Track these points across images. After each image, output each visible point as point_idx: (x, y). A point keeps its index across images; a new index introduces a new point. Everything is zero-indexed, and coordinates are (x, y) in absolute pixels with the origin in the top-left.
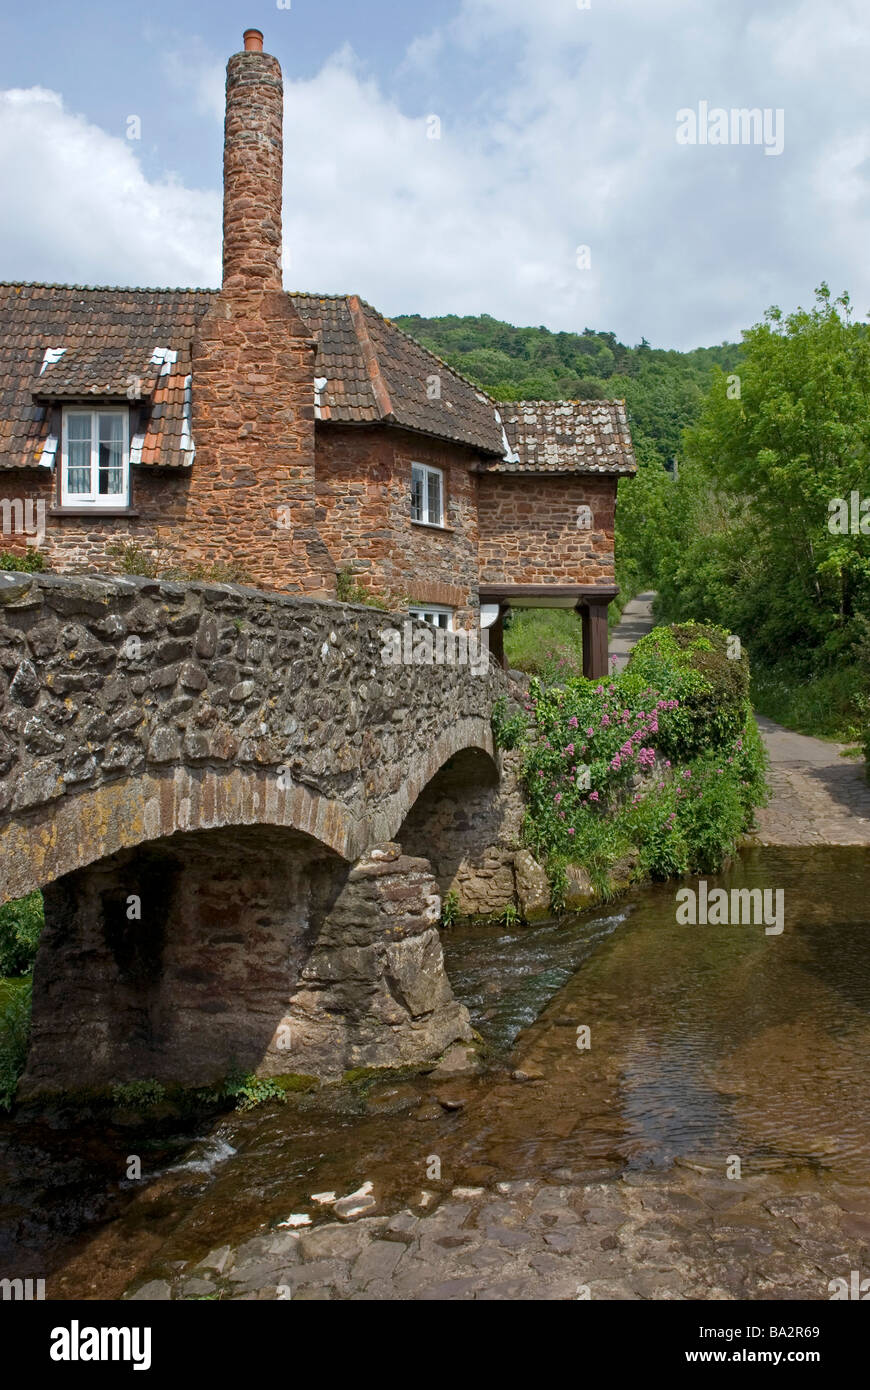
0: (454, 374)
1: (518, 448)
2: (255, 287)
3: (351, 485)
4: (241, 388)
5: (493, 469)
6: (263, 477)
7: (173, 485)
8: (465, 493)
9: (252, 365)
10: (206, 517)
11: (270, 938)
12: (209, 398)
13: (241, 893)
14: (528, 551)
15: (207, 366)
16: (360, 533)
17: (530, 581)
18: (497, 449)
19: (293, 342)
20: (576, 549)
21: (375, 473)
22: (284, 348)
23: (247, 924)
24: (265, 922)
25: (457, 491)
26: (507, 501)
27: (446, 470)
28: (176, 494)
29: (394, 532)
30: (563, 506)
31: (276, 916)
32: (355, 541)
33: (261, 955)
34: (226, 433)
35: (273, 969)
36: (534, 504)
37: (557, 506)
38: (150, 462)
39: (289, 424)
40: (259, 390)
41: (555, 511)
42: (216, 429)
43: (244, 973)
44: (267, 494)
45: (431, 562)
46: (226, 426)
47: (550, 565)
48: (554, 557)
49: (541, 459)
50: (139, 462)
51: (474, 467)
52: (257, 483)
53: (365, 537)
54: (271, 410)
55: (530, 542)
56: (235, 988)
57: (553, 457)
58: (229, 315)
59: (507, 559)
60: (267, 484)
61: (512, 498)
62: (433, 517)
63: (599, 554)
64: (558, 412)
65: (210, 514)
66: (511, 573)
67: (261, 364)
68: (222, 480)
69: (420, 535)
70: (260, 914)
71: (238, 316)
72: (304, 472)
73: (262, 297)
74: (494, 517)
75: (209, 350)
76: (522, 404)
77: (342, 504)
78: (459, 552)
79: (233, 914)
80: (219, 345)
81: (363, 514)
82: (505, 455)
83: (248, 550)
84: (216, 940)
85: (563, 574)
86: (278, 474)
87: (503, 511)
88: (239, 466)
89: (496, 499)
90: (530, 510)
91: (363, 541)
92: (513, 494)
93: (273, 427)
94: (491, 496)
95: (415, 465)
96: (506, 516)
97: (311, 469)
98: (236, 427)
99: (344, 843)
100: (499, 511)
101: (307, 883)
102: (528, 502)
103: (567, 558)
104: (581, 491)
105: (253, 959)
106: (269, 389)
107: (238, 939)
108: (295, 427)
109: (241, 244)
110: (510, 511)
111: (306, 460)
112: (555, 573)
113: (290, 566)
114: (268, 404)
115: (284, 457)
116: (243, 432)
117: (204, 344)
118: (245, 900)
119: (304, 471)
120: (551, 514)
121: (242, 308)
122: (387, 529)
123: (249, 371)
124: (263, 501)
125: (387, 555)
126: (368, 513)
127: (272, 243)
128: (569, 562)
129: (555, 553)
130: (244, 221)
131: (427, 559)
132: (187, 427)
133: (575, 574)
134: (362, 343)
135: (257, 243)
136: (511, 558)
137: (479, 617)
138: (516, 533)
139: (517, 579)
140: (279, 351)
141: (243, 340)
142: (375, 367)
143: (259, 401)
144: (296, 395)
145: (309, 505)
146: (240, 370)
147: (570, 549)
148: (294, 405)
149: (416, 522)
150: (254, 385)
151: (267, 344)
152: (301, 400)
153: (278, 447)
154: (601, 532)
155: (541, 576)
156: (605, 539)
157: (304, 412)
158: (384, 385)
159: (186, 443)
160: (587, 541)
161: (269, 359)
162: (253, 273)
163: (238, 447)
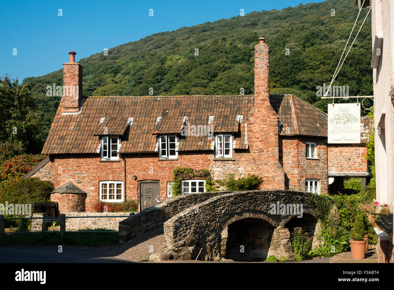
2: (263, 104)
3: (289, 150)
4: (260, 129)
6: (265, 150)
8: (323, 148)
9: (262, 123)
10: (251, 160)
11: (262, 238)
12: (251, 131)
14: (342, 163)
15: (251, 124)
16: (291, 162)
17: (343, 171)
19: (273, 117)
20: (356, 163)
21: (295, 147)
24: (262, 236)
25: (321, 148)
26: (336, 150)
27: (317, 143)
29: (300, 162)
30: (352, 151)
31: (264, 235)
32: (290, 164)
34: (256, 140)
35: (263, 243)
36: (344, 150)
37: (350, 151)
38: (238, 148)
40: (264, 129)
41: (350, 152)
42: (254, 139)
44: (267, 154)
46: (256, 138)
47: (348, 167)
48: (349, 165)
50: (235, 148)
52: (264, 152)
54: (267, 134)
55: (343, 161)
56: (257, 246)
58: (256, 111)
59: (335, 166)
60: (266, 152)
62: (312, 156)
63: (363, 164)
65: (252, 159)
66: (337, 169)
67: (265, 123)
68: (255, 151)
69: (308, 161)
70: (261, 235)
71: (258, 111)
73: (265, 106)
74: (332, 154)
75: (252, 120)
77: (286, 155)
78: (321, 164)
79: (257, 235)
80: (254, 119)
81: (292, 157)
83: (262, 168)
84: (254, 239)
85: (352, 169)
86: (269, 149)
87: (335, 153)
88: (259, 148)
89: (333, 149)
90: (343, 152)
91: (292, 164)
92: (338, 148)
93: (268, 138)
94: (331, 148)
95: (307, 143)
96: (336, 154)
97: (278, 148)
98: (258, 138)
99: (274, 224)
100: (334, 152)
102: (342, 150)
103: (354, 165)
105: (260, 242)
106: (267, 129)
107: (257, 238)
108: (273, 138)
109: (259, 94)
110: (337, 152)
111: (276, 146)
112: (351, 169)
113: (272, 172)
114: (266, 132)
115: (271, 146)
116: (260, 139)
117: (251, 118)
118: (259, 233)
119: (276, 148)
120: (349, 153)
121: (259, 109)
122: (298, 161)
123: (262, 124)
124: (266, 156)
125: (298, 167)
126: (294, 157)
127: (267, 92)
128: (354, 166)
129: (350, 164)
130: (260, 87)
131: (311, 167)
132: (246, 138)
133: (356, 169)
134: (292, 111)
135: (263, 93)
136: (337, 166)
137: (328, 181)
138: (338, 158)
139: (339, 171)
140: (269, 119)
141: (260, 117)
142: (295, 119)
143: (264, 132)
144: (274, 130)
145: (277, 157)
146: (259, 124)
147: (354, 163)
148: (273, 133)
149: (307, 158)
150: (263, 128)
151: (266, 118)
152: (275, 131)
153: (269, 143)
154: (363, 158)
155: (346, 170)
156: (365, 160)
157: (276, 134)
158: (298, 124)
159: (246, 142)
160: (359, 160)
161: (267, 122)
162: (262, 100)
163: (259, 143)
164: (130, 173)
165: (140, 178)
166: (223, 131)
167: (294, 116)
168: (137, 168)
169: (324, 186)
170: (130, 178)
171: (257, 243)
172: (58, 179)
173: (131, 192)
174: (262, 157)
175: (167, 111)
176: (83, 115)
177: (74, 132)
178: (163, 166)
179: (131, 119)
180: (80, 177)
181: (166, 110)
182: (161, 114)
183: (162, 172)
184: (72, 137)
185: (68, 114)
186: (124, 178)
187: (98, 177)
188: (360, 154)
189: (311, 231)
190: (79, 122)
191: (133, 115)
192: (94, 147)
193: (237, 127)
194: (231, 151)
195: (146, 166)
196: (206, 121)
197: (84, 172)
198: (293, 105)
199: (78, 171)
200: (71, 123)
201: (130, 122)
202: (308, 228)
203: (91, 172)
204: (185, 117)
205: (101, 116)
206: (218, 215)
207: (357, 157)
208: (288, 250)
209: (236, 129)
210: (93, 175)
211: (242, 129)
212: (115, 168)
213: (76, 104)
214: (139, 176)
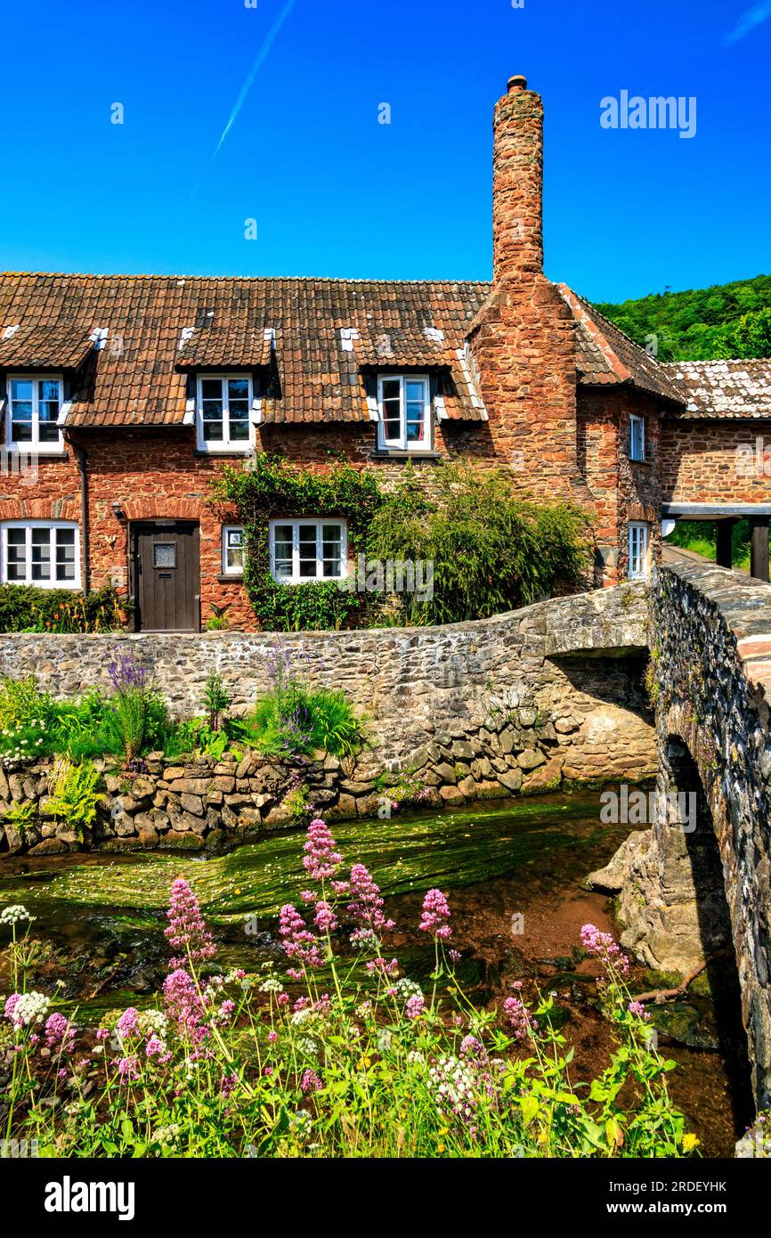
2: (530, 281)
4: (519, 360)
5: (678, 417)
6: (536, 427)
7: (468, 435)
8: (656, 435)
9: (527, 342)
14: (701, 478)
15: (492, 343)
16: (597, 468)
17: (704, 502)
18: (681, 401)
19: (559, 323)
21: (610, 423)
22: (552, 328)
25: (652, 435)
26: (685, 441)
27: (646, 418)
28: (468, 441)
29: (619, 468)
30: (732, 444)
32: (594, 475)
34: (508, 395)
36: (707, 442)
37: (725, 445)
38: (456, 417)
39: (557, 387)
40: (533, 361)
41: (725, 448)
42: (500, 392)
44: (540, 441)
45: (640, 490)
46: (506, 389)
47: (721, 490)
48: (724, 483)
51: (664, 415)
52: (531, 432)
53: (601, 472)
54: (542, 377)
55: (705, 472)
57: (723, 406)
58: (509, 303)
59: (684, 485)
60: (540, 433)
61: (688, 438)
63: (764, 480)
64: (715, 370)
66: (687, 495)
67: (534, 341)
68: (506, 430)
72: (568, 424)
73: (534, 288)
74: (675, 453)
75: (494, 330)
76: (683, 363)
78: (653, 480)
80: (501, 327)
81: (600, 454)
82: (685, 406)
83: (525, 483)
85: (731, 497)
86: (548, 426)
87: (682, 449)
88: (517, 420)
89: (675, 439)
90: (703, 447)
91: (600, 475)
92: (689, 436)
93: (544, 389)
94: (671, 437)
95: (630, 416)
96: (685, 452)
97: (574, 422)
98: (514, 390)
100: (677, 448)
102: (702, 440)
103: (737, 483)
104: (743, 433)
106: (541, 360)
108: (561, 390)
110: (687, 448)
111: (570, 415)
112: (727, 496)
114: (540, 371)
115: (552, 414)
116: (520, 393)
117: (490, 326)
119: (569, 422)
120: (723, 450)
123: (525, 347)
124: (536, 446)
125: (616, 485)
126: (605, 454)
128: (737, 487)
129: (725, 480)
131: (638, 487)
132: (472, 389)
133: (742, 496)
134: (583, 321)
135: (529, 245)
136: (688, 485)
138: (692, 465)
139: (693, 501)
141: (520, 323)
142: (603, 340)
143: (533, 369)
144: (562, 364)
145: (573, 450)
146: (518, 346)
147: (738, 477)
148: (560, 372)
149: (632, 459)
150: (529, 357)
151: (540, 325)
153: (549, 405)
155: (714, 499)
158: (614, 354)
159: (477, 402)
161: (542, 337)
162: (527, 269)
163: (517, 405)
164: (100, 498)
165: (133, 513)
166: (405, 362)
167: (593, 333)
168: (126, 480)
170: (100, 510)
173: (105, 558)
175: (211, 314)
178: (210, 472)
179: (101, 333)
181: (208, 310)
182: (192, 320)
186: (81, 512)
191: (104, 320)
194: (427, 430)
195: (153, 474)
196: (335, 342)
198: (578, 307)
201: (99, 340)
204: (268, 331)
205: (8, 321)
209: (444, 360)
212: (51, 479)
214: (131, 505)
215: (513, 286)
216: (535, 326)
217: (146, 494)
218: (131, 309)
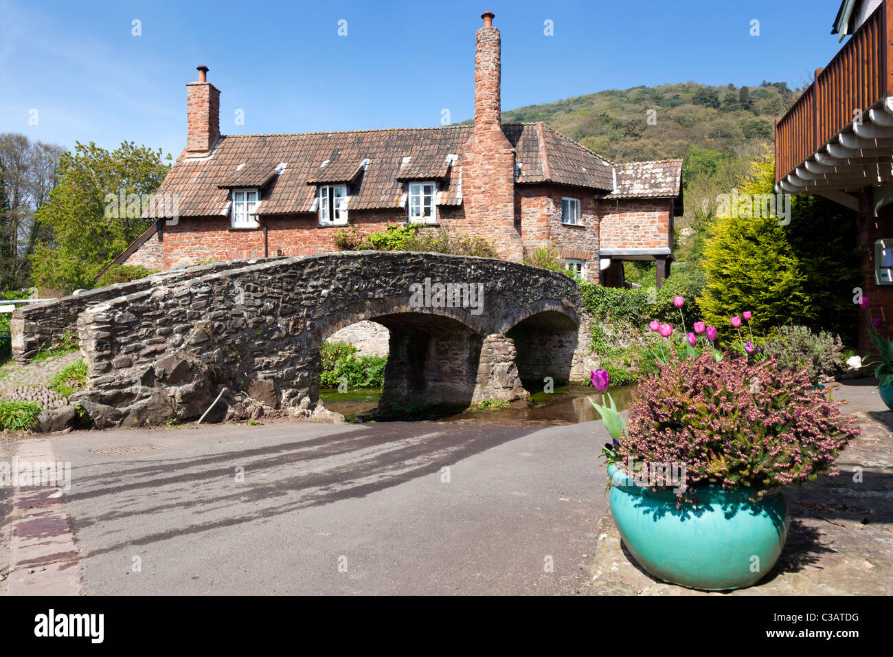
0: (591, 153)
1: (620, 187)
2: (489, 128)
3: (532, 209)
4: (482, 172)
5: (605, 198)
6: (491, 208)
7: (454, 212)
8: (592, 209)
9: (486, 162)
10: (467, 225)
11: (457, 359)
12: (468, 176)
13: (449, 345)
14: (624, 234)
15: (467, 164)
16: (536, 229)
17: (625, 247)
18: (609, 188)
20: (648, 232)
21: (544, 203)
22: (500, 153)
23: (450, 354)
24: (456, 354)
25: (587, 209)
26: (614, 212)
27: (581, 199)
29: (552, 229)
30: (641, 213)
31: (459, 353)
32: (534, 233)
33: (454, 364)
34: (476, 190)
35: (458, 369)
37: (638, 213)
38: (444, 204)
39: (503, 185)
40: (490, 172)
41: (638, 215)
42: (472, 189)
43: (449, 371)
44: (493, 215)
45: (572, 241)
46: (475, 187)
47: (635, 240)
48: (637, 236)
49: (630, 192)
50: (439, 204)
51: (596, 197)
52: (488, 210)
53: (538, 231)
54: (495, 180)
55: (625, 230)
56: (446, 374)
57: (638, 190)
58: (477, 141)
59: (613, 238)
60: (493, 211)
61: (616, 210)
62: (574, 221)
63: (661, 234)
64: (645, 167)
65: (469, 224)
66: (616, 244)
67: (490, 161)
68: (474, 209)
69: (566, 229)
70: (454, 352)
71: (480, 142)
72: (509, 205)
73: (491, 132)
74: (607, 219)
75: (468, 156)
76: (628, 164)
77: (528, 217)
78: (588, 236)
79: (446, 351)
80: (473, 154)
81: (537, 221)
82: (612, 191)
84: (440, 359)
85: (641, 244)
86: (498, 206)
88: (482, 204)
89: (608, 211)
90: (625, 215)
91: (538, 233)
93: (496, 187)
94: (606, 210)
95: (564, 198)
96: (613, 218)
97: (512, 204)
98: (480, 188)
99: (480, 329)
100: (610, 216)
101: (469, 342)
102: (624, 212)
103: (645, 236)
104: (652, 205)
105: (452, 366)
106: (494, 171)
107: (448, 359)
108: (505, 187)
109: (482, 111)
110: (616, 216)
111: (510, 200)
112: (638, 244)
113: (503, 244)
114: (493, 177)
115: (500, 200)
116: (483, 189)
118: (450, 347)
120: (636, 217)
121: (482, 138)
122: (548, 226)
123: (485, 164)
124: (491, 217)
125: (548, 238)
126: (540, 220)
127: (495, 109)
128: (645, 238)
129: (637, 234)
130: (483, 101)
131: (570, 239)
132: (459, 188)
133: (648, 244)
134: (540, 146)
135: (488, 110)
136: (616, 238)
137: (599, 264)
138: (618, 226)
139: (619, 247)
140: (498, 155)
141: (483, 152)
142: (545, 157)
143: (490, 177)
144: (506, 173)
145: (511, 219)
146: (481, 164)
147: (645, 233)
148: (505, 177)
149: (565, 223)
150: (487, 170)
151: (493, 152)
152: (508, 175)
153: (498, 196)
154: (662, 224)
155: (631, 246)
156: (664, 227)
157: (509, 180)
158: (548, 165)
159: (459, 195)
160: (654, 228)
161: (494, 159)
162: (487, 123)
163: (481, 196)
164: (273, 249)
166: (421, 176)
167: (543, 153)
168: (285, 240)
169: (592, 272)
171: (446, 368)
172: (169, 258)
174: (485, 220)
175: (339, 153)
176: (214, 161)
177: (196, 186)
178: (325, 235)
179: (283, 165)
180: (200, 255)
181: (339, 150)
182: (329, 157)
183: (323, 246)
184: (191, 193)
185: (193, 160)
187: (227, 253)
188: (656, 218)
189: (566, 346)
190: (205, 172)
191: (287, 159)
192: (220, 207)
193: (445, 171)
194: (434, 211)
195: (298, 237)
196: (397, 165)
197: (205, 246)
198: (541, 137)
199: (198, 246)
200: (194, 174)
201: (281, 169)
202: (561, 341)
203: (216, 247)
204: (365, 160)
205: (241, 162)
206: (306, 299)
207: (651, 222)
208: (509, 385)
209: (442, 173)
210: (219, 251)
211: (452, 175)
212: (251, 240)
213: (205, 145)
214: (287, 252)
215: (479, 132)
216: (491, 153)
217: (295, 247)
218: (301, 151)
